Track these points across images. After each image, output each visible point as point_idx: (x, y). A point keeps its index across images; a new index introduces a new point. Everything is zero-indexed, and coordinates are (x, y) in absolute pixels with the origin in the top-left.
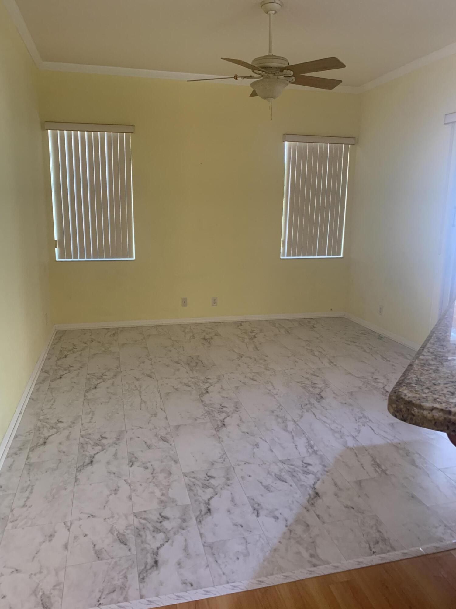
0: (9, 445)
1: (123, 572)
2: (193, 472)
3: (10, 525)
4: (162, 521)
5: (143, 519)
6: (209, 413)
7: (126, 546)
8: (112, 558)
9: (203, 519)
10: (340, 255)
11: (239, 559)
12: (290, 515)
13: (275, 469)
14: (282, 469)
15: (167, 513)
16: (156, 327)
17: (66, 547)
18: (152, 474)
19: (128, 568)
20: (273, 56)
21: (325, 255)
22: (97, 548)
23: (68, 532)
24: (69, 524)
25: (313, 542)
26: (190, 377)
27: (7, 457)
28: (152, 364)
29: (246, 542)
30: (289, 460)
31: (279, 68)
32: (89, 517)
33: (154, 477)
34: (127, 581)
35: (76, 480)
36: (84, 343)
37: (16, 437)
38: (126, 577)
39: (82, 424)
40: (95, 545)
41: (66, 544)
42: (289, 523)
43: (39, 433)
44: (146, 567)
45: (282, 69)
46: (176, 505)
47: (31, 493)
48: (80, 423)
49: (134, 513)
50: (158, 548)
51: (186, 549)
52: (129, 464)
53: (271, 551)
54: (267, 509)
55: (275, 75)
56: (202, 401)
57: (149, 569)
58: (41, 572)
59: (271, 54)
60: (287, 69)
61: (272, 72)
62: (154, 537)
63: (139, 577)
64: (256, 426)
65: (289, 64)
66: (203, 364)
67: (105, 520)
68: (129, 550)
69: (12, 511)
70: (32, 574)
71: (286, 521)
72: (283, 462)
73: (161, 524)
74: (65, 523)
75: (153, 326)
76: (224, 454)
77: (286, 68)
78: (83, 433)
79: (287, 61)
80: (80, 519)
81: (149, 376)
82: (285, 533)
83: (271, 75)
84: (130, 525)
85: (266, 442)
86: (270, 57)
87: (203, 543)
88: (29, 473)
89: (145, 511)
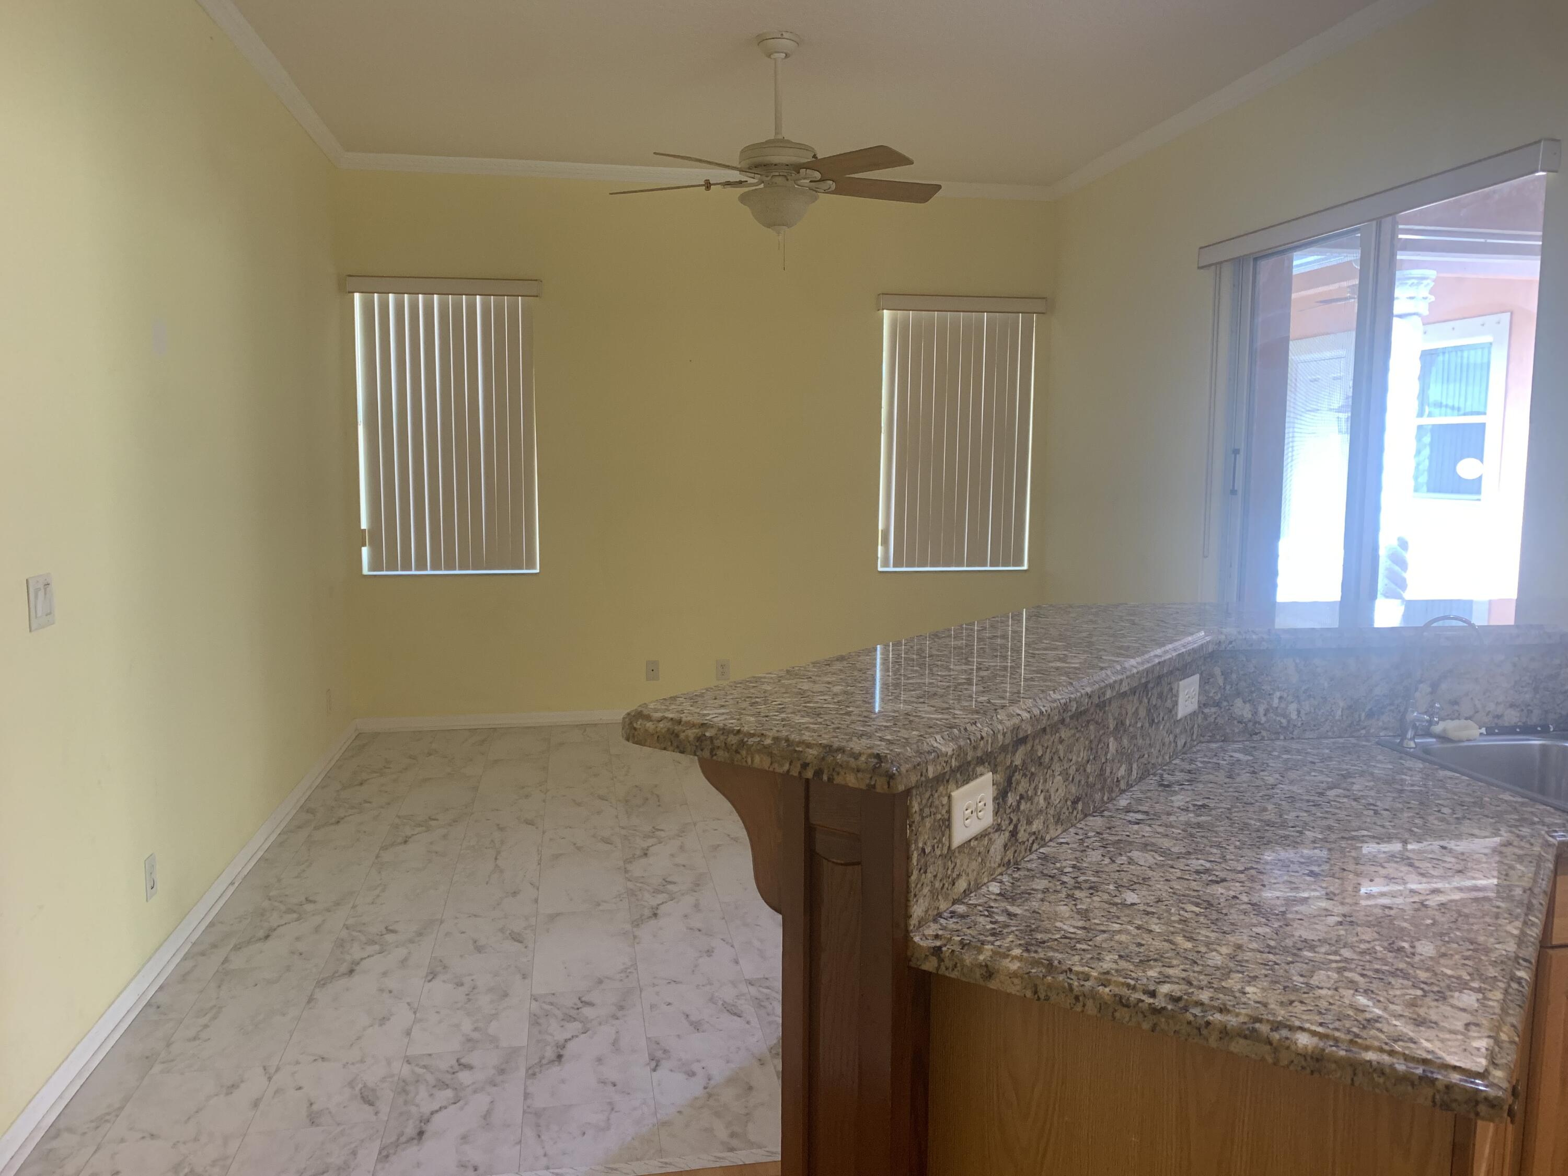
0: (194, 938)
1: (353, 1146)
2: (553, 994)
3: (157, 1068)
4: (457, 1072)
5: (420, 1068)
6: (632, 893)
7: (372, 1107)
8: (339, 1124)
9: (541, 1071)
10: (1021, 564)
11: (585, 1136)
12: (719, 1071)
13: (728, 994)
14: (743, 995)
15: (473, 1058)
16: (583, 727)
17: (256, 1104)
18: (467, 995)
19: (362, 1141)
20: (783, 140)
21: (986, 566)
22: (315, 1107)
23: (267, 1083)
24: (272, 1070)
25: (747, 1114)
26: (620, 827)
27: (185, 958)
28: (544, 801)
29: (613, 1109)
30: (767, 979)
31: (791, 165)
32: (315, 1060)
33: (469, 1000)
34: (356, 1158)
35: (311, 1000)
36: (410, 757)
37: (212, 924)
38: (354, 1153)
39: (354, 907)
40: (311, 1104)
41: (257, 1099)
42: (712, 1083)
43: (261, 921)
44: (398, 1139)
45: (797, 168)
46: (497, 1047)
47: (214, 1018)
48: (351, 905)
49: (406, 1057)
50: (432, 1113)
51: (487, 1116)
52: (427, 976)
53: (654, 1125)
54: (680, 1060)
55: (787, 180)
56: (626, 871)
57: (404, 1143)
58: (196, 1140)
59: (780, 137)
60: (806, 169)
61: (781, 174)
62: (431, 1095)
63: (380, 1153)
64: (724, 918)
65: (815, 156)
66: (659, 801)
67: (344, 1066)
68: (376, 1113)
69: (169, 1045)
70: (178, 1142)
71: (709, 1080)
72: (750, 983)
73: (453, 1076)
74: (265, 1068)
75: (577, 726)
76: (632, 965)
77: (806, 166)
78: (351, 921)
79: (812, 150)
80: (298, 1063)
81: (530, 823)
82: (696, 1098)
83: (779, 180)
84: (393, 1076)
85: (732, 946)
86: (780, 143)
87: (525, 1108)
88: (219, 987)
89: (430, 1055)
